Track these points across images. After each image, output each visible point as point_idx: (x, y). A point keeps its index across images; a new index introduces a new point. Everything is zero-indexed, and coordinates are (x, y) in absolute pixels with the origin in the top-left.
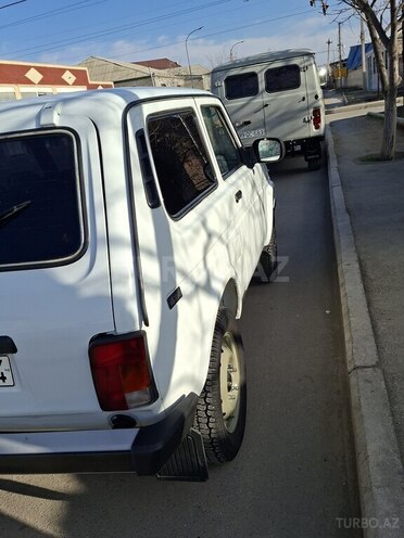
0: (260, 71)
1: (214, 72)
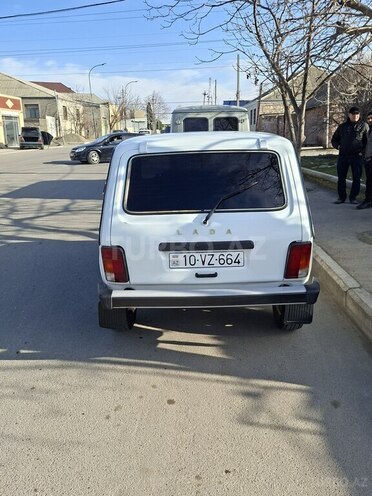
0: (211, 117)
1: (175, 113)
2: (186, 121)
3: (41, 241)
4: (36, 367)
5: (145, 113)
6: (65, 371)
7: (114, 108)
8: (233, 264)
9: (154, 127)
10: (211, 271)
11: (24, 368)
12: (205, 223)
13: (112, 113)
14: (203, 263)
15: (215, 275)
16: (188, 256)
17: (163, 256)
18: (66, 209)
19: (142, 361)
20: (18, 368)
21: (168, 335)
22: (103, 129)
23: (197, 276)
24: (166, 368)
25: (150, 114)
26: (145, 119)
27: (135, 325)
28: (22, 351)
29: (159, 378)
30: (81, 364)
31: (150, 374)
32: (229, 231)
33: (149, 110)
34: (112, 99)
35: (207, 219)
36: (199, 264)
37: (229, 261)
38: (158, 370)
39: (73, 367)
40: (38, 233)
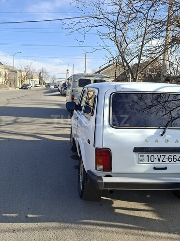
0: (92, 79)
2: (80, 80)
3: (9, 140)
4: (44, 228)
5: (38, 77)
6: (65, 231)
7: (23, 74)
8: (177, 162)
9: (42, 84)
10: (163, 165)
11: (36, 229)
12: (162, 135)
13: (22, 76)
14: (159, 160)
15: (166, 168)
16: (150, 155)
17: (135, 155)
18: (15, 122)
19: (112, 223)
20: (32, 229)
21: (117, 203)
22: (18, 83)
23: (155, 168)
24: (130, 228)
25: (40, 77)
26: (38, 80)
27: (102, 197)
28: (29, 216)
29: (130, 237)
30: (73, 225)
31: (123, 233)
32: (177, 141)
33: (40, 76)
34: (23, 69)
35: (164, 133)
36: (156, 161)
37: (175, 160)
38: (126, 230)
39: (69, 228)
40: (4, 135)
